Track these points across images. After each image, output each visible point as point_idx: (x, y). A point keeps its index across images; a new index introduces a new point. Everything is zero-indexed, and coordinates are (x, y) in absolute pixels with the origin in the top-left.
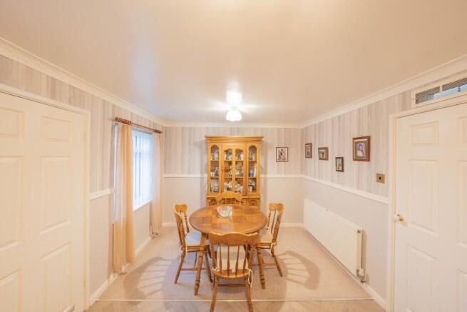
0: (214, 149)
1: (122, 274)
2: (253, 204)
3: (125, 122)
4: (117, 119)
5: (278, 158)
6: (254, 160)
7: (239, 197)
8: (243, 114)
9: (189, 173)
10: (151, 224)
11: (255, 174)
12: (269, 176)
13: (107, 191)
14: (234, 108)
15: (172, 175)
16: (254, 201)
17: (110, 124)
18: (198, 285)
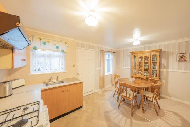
0: (135, 56)
1: (102, 90)
2: (155, 83)
3: (103, 51)
4: (101, 51)
5: (178, 60)
6: (156, 61)
7: (145, 78)
8: (140, 41)
9: (126, 66)
10: (112, 81)
11: (157, 68)
12: (169, 70)
13: (99, 68)
14: (137, 40)
15: (120, 67)
16: (155, 81)
17: (100, 52)
18: (118, 99)
